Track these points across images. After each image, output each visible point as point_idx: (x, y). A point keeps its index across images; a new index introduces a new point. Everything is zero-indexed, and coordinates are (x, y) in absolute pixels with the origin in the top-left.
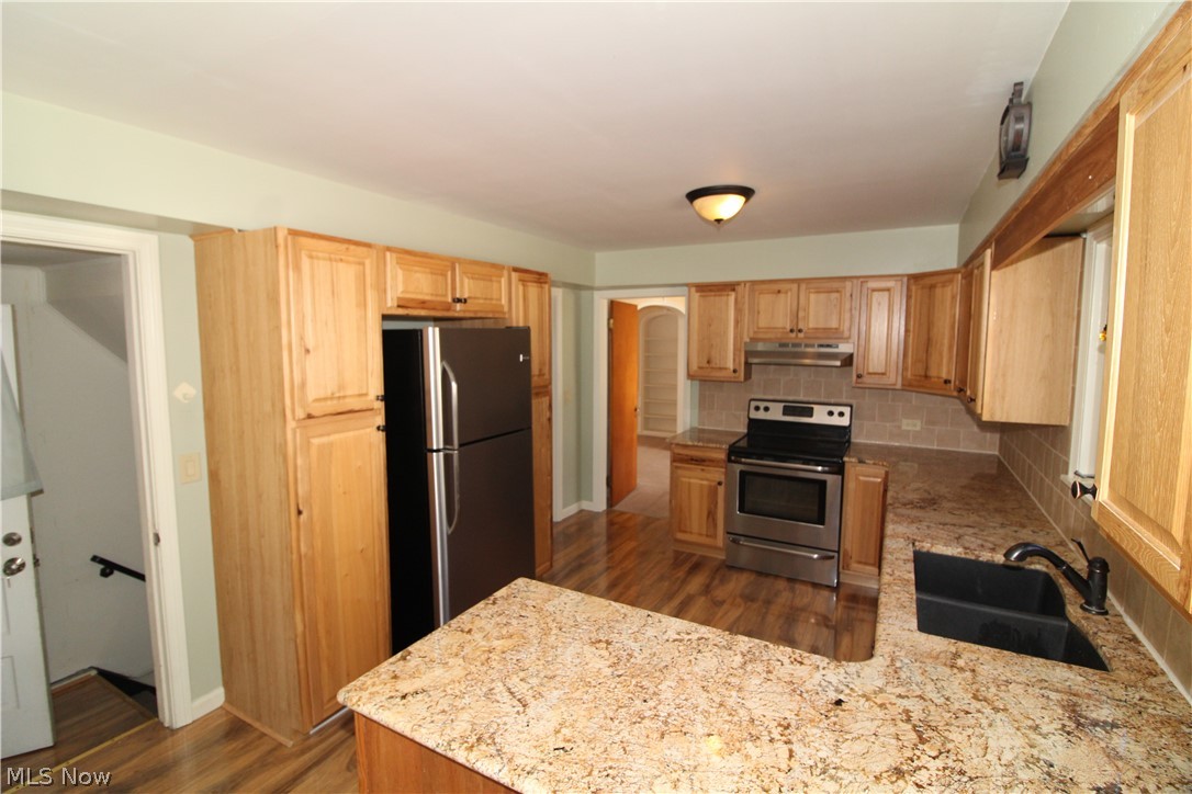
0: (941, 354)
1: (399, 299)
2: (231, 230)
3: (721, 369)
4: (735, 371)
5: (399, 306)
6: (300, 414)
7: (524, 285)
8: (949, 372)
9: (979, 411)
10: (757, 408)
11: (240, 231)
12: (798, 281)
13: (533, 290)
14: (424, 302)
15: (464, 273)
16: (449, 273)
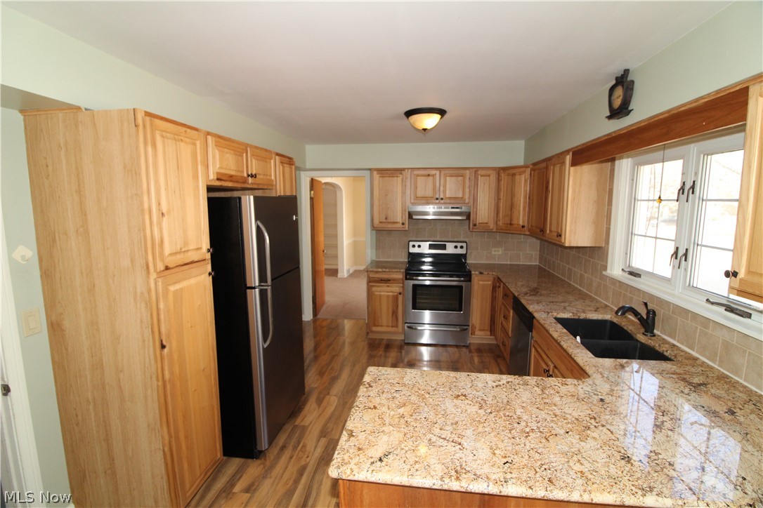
0: (519, 211)
1: (218, 173)
2: (79, 108)
3: (394, 223)
4: (403, 224)
5: (218, 179)
6: (161, 267)
7: (283, 166)
8: (523, 221)
9: (563, 241)
10: (414, 246)
11: (86, 109)
12: (440, 169)
13: (287, 169)
14: (231, 176)
15: (253, 155)
16: (244, 155)
